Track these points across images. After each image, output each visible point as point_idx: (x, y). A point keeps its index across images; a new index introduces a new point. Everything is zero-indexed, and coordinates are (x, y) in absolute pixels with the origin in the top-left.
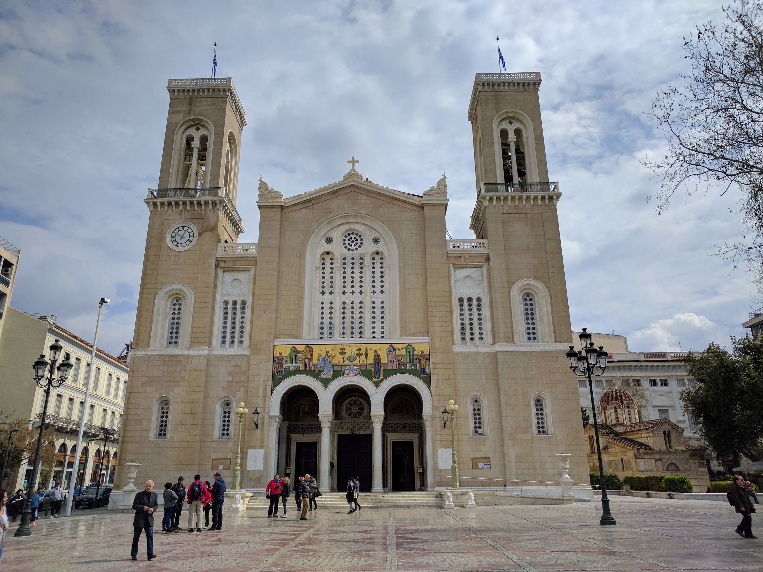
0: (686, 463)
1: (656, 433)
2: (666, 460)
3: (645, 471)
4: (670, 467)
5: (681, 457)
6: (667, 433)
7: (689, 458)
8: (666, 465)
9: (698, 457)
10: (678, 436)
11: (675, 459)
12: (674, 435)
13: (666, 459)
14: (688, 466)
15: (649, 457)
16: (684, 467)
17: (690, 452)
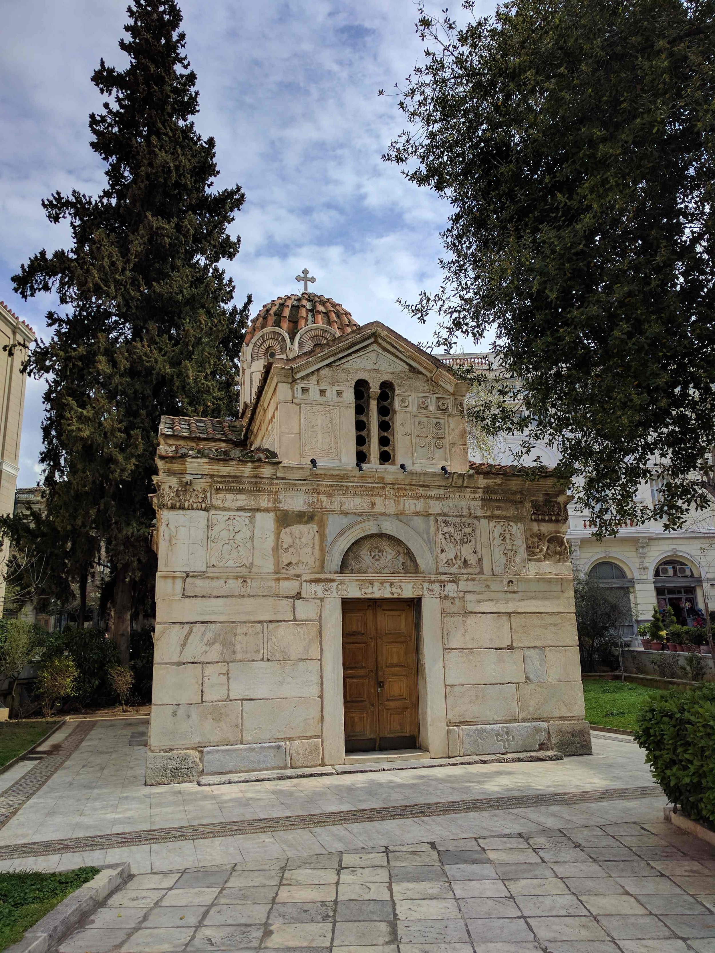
0: (458, 537)
1: (314, 391)
2: (345, 521)
3: (202, 575)
4: (365, 553)
5: (435, 507)
6: (375, 389)
7: (479, 513)
8: (344, 544)
9: (527, 508)
10: (432, 408)
11: (400, 516)
12: (413, 401)
13: (345, 513)
14: (466, 551)
15: (242, 500)
16: (443, 557)
17: (482, 482)
